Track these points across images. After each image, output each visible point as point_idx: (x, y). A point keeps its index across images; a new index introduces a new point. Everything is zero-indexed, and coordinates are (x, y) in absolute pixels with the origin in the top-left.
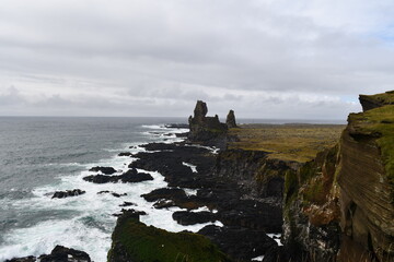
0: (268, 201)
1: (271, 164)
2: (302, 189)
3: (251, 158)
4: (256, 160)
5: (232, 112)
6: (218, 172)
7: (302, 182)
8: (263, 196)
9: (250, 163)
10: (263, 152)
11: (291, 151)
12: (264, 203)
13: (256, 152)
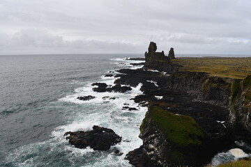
0: (210, 103)
1: (212, 79)
2: (244, 93)
3: (195, 77)
4: (199, 78)
5: (172, 49)
6: (172, 86)
7: (244, 88)
8: (206, 100)
9: (195, 80)
10: (204, 73)
11: (223, 72)
12: (208, 104)
13: (199, 73)
